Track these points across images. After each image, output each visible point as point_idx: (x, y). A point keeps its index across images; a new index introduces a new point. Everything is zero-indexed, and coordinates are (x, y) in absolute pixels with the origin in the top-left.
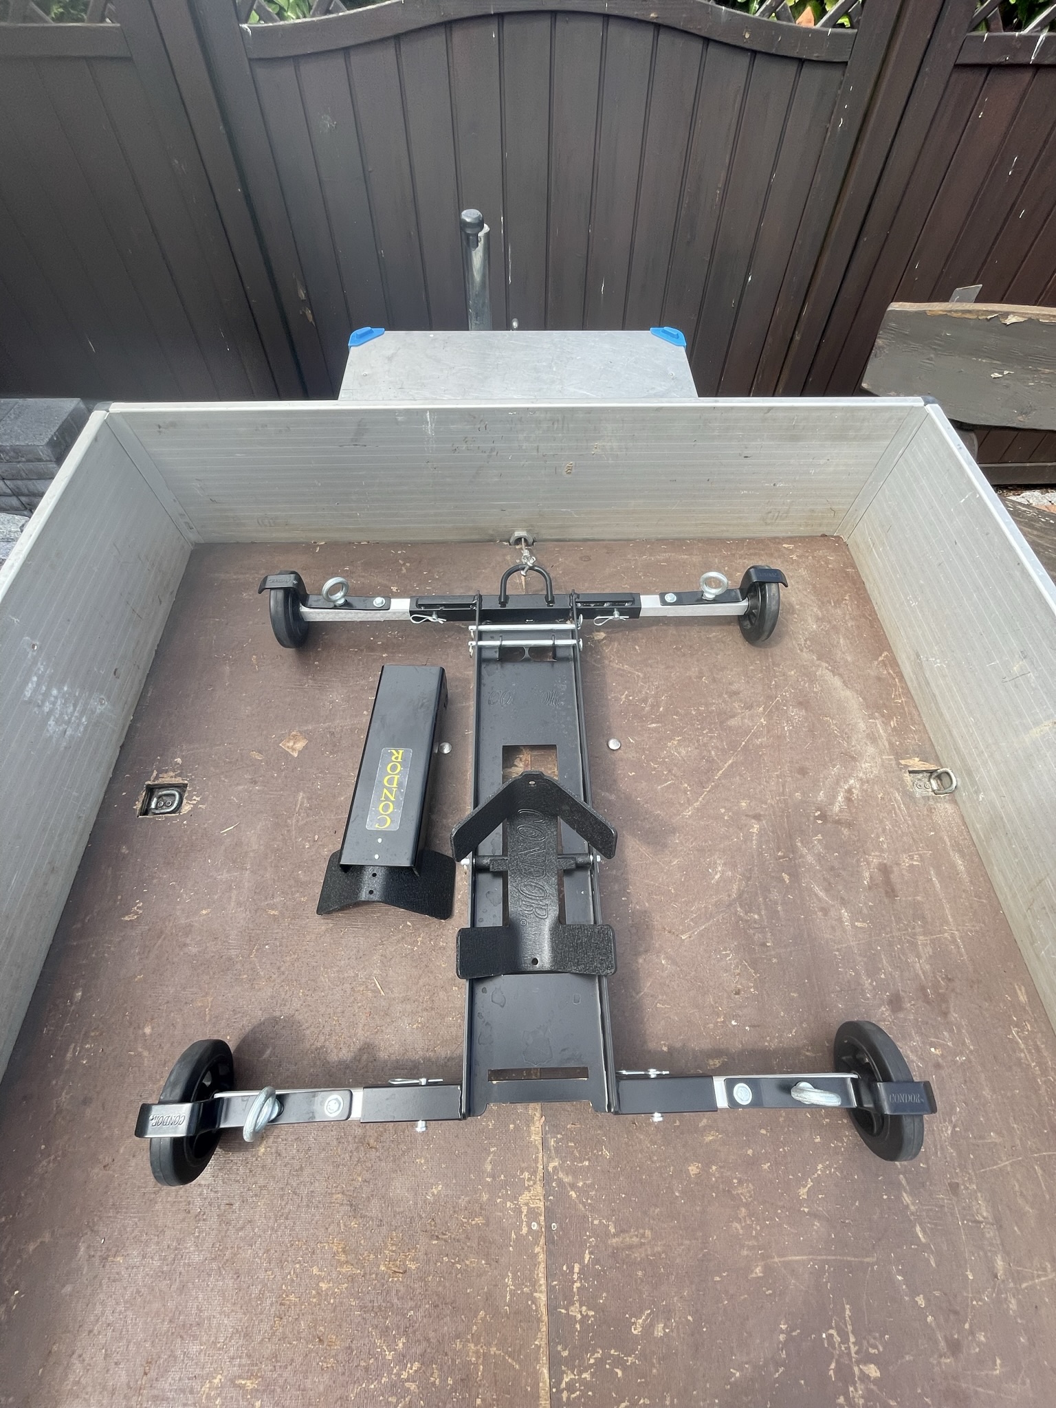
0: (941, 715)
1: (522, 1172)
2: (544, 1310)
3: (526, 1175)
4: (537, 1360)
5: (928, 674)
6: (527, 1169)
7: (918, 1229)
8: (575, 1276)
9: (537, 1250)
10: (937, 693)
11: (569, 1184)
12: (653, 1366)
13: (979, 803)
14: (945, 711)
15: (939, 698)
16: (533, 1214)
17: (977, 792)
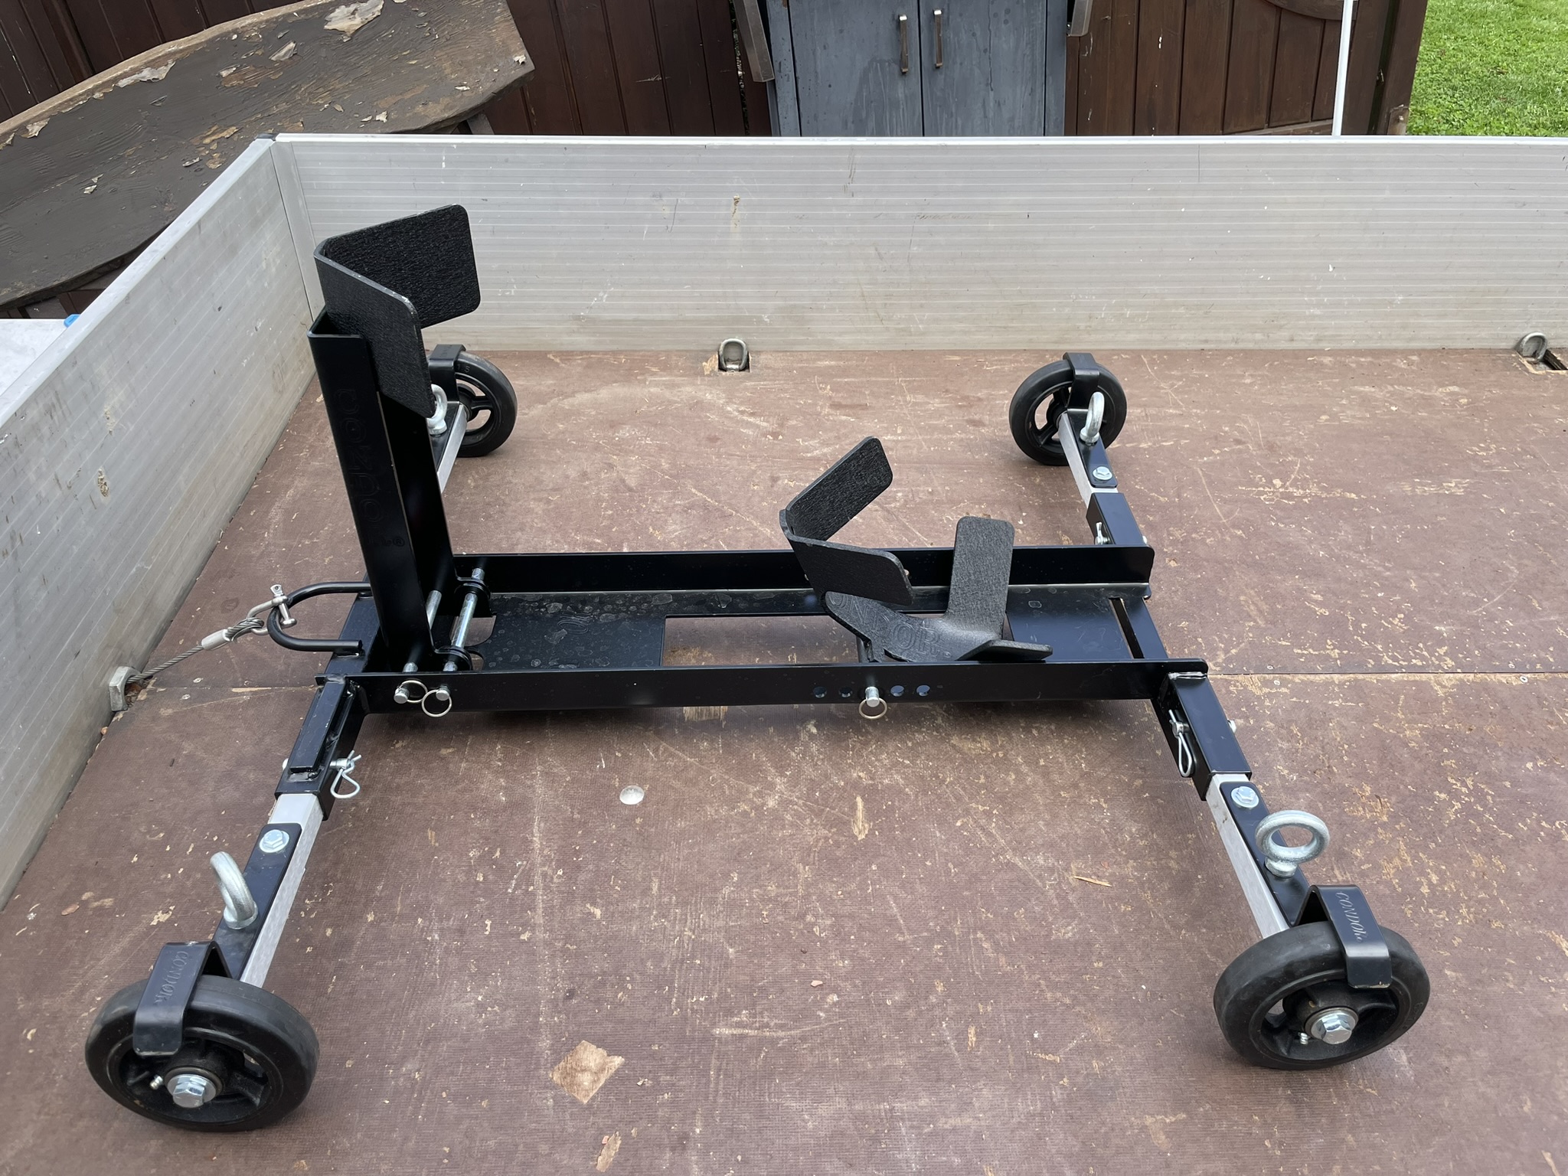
0: (662, 322)
1: (1231, 692)
2: (1346, 677)
3: (1232, 688)
4: (1389, 681)
5: (607, 315)
6: (1227, 688)
7: (1164, 444)
8: (1305, 652)
9: (1297, 680)
10: (633, 315)
11: (1226, 654)
12: (1345, 603)
13: (771, 324)
14: (657, 316)
15: (643, 316)
16: (1266, 683)
17: (760, 321)
